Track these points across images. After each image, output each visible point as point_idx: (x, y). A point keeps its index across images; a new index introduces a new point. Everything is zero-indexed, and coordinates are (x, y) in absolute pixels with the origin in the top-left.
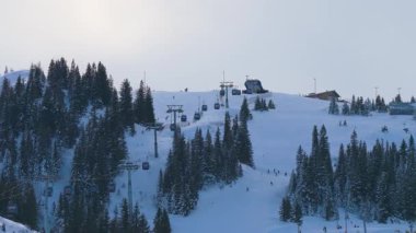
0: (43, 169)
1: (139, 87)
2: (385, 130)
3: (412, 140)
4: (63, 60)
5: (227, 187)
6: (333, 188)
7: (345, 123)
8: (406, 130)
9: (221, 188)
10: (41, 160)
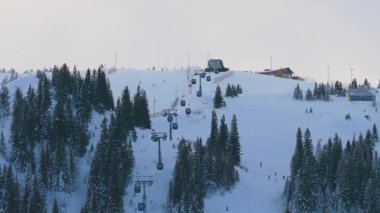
0: (61, 180)
1: (136, 92)
2: (348, 117)
3: (375, 129)
4: (65, 66)
5: (227, 194)
6: (324, 194)
7: (311, 111)
8: (367, 117)
9: (222, 194)
10: (58, 172)
